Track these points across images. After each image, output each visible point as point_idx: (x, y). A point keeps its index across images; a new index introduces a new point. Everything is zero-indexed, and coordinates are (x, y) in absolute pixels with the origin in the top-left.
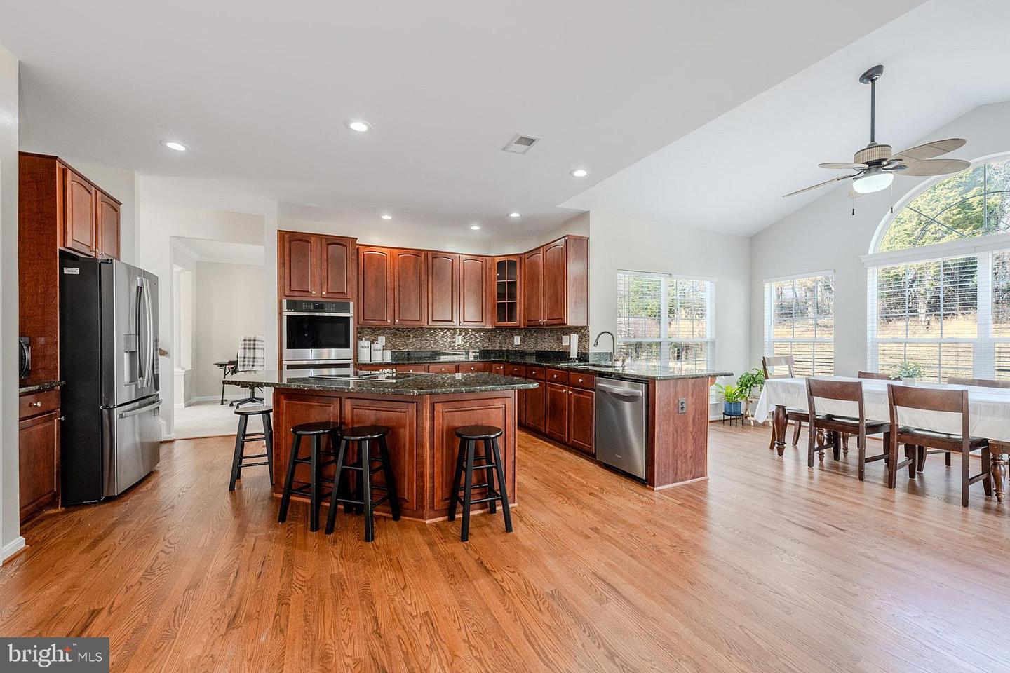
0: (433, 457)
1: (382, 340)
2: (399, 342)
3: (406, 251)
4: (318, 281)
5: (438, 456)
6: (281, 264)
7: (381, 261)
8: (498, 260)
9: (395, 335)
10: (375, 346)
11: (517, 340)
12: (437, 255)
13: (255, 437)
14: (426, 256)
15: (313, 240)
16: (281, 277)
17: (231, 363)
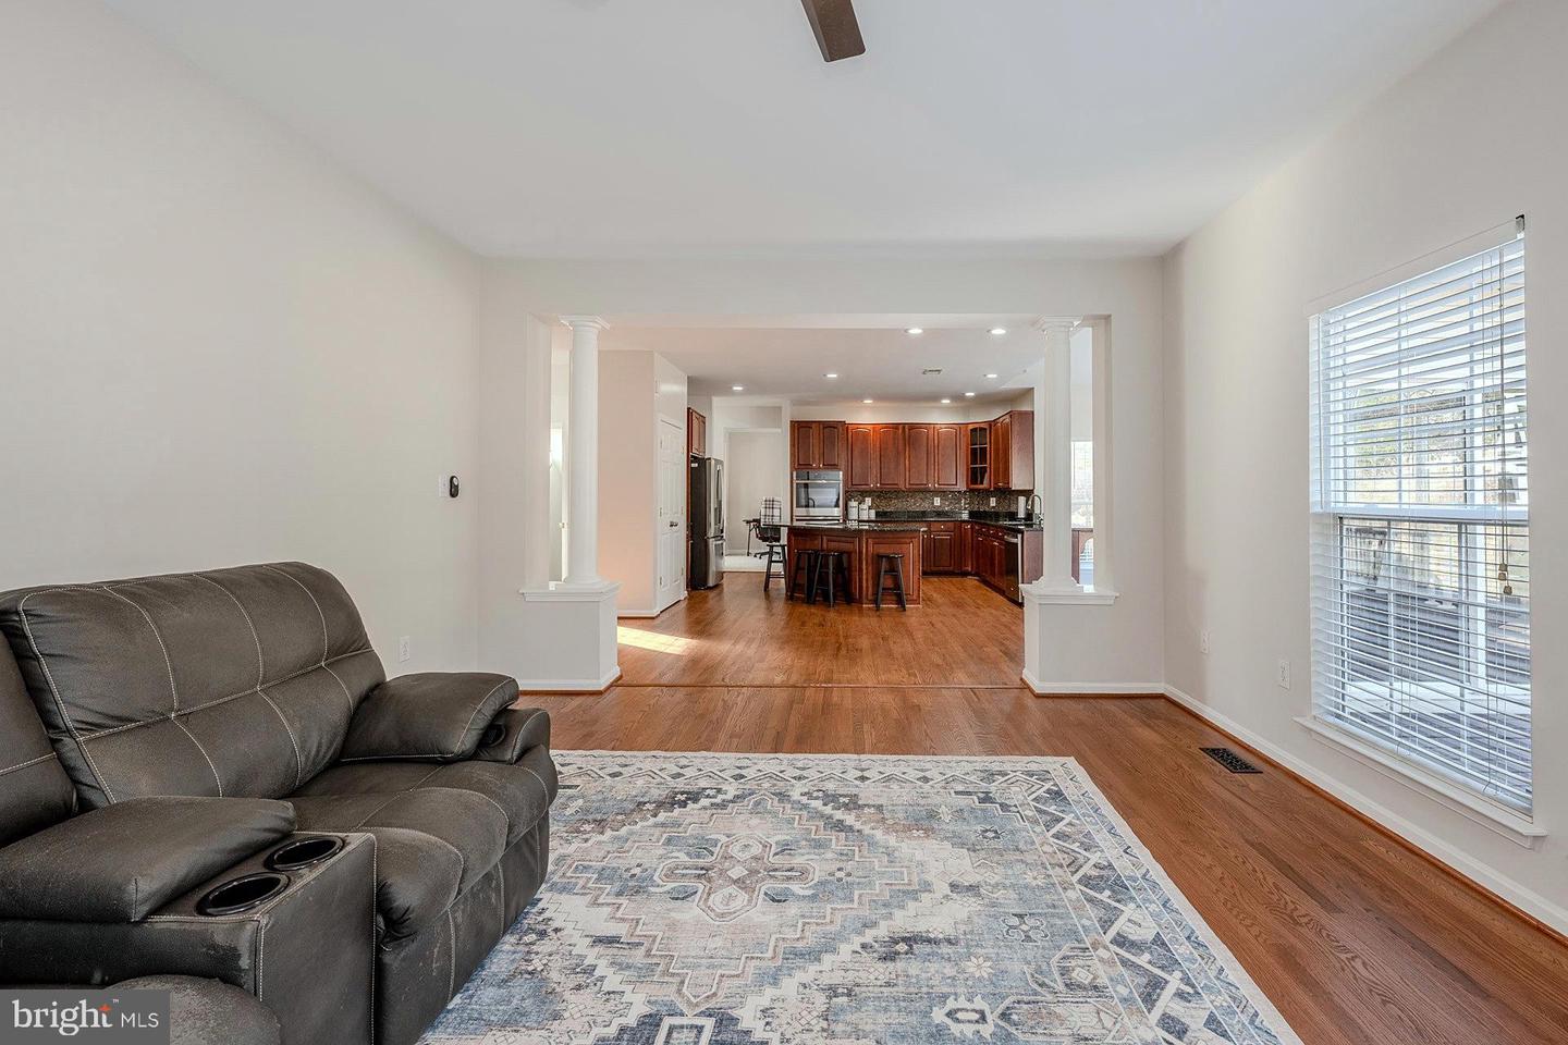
0: (867, 569)
1: (868, 501)
2: (884, 503)
3: (887, 425)
4: (817, 457)
5: (870, 568)
6: (792, 445)
7: (866, 435)
8: (971, 427)
9: (879, 497)
10: (862, 506)
11: (993, 502)
12: (913, 426)
13: (778, 576)
14: (904, 428)
15: (814, 426)
16: (792, 455)
17: (754, 521)
